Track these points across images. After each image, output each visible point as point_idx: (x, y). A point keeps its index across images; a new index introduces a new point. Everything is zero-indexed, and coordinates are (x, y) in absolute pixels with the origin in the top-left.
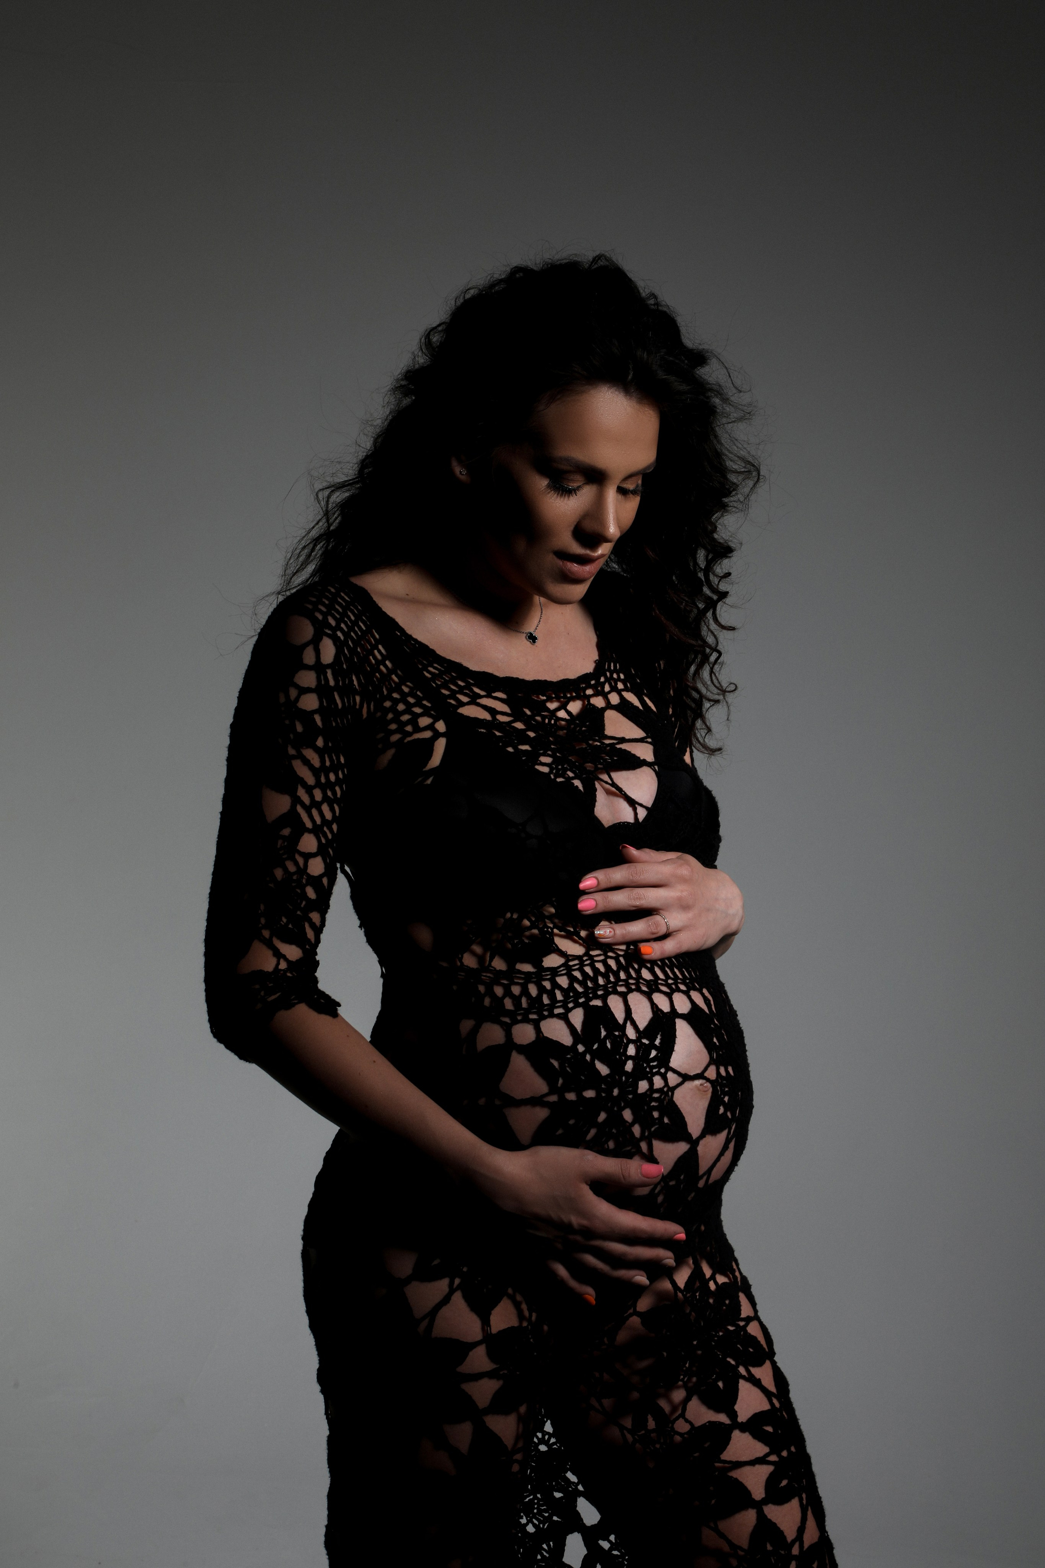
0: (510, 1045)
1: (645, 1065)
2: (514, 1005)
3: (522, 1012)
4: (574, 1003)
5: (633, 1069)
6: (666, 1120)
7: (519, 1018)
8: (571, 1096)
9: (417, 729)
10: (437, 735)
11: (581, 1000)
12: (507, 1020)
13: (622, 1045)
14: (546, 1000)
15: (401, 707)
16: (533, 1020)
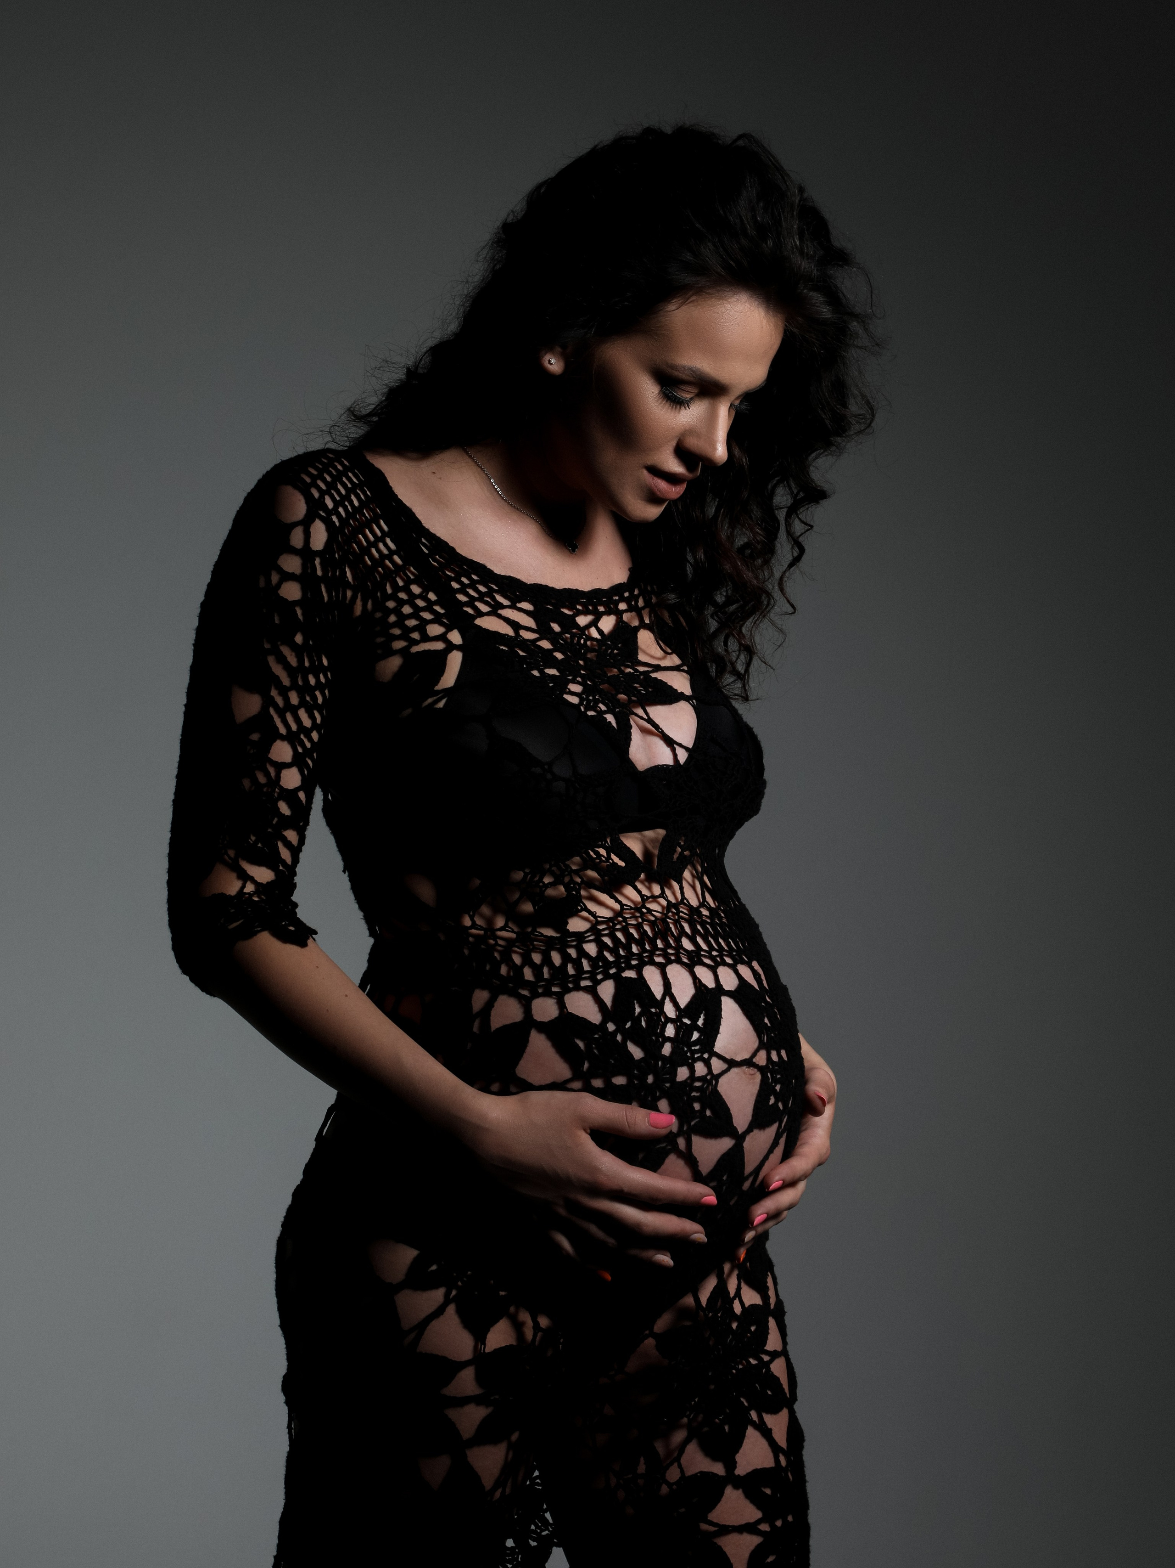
0: (529, 1023)
1: (686, 1049)
2: (535, 975)
3: (543, 983)
5: (672, 1053)
6: (708, 1113)
7: (540, 990)
8: (598, 1083)
9: (426, 638)
10: (451, 647)
11: (612, 971)
12: (525, 993)
13: (659, 1024)
14: (571, 970)
15: (407, 610)
16: (555, 993)
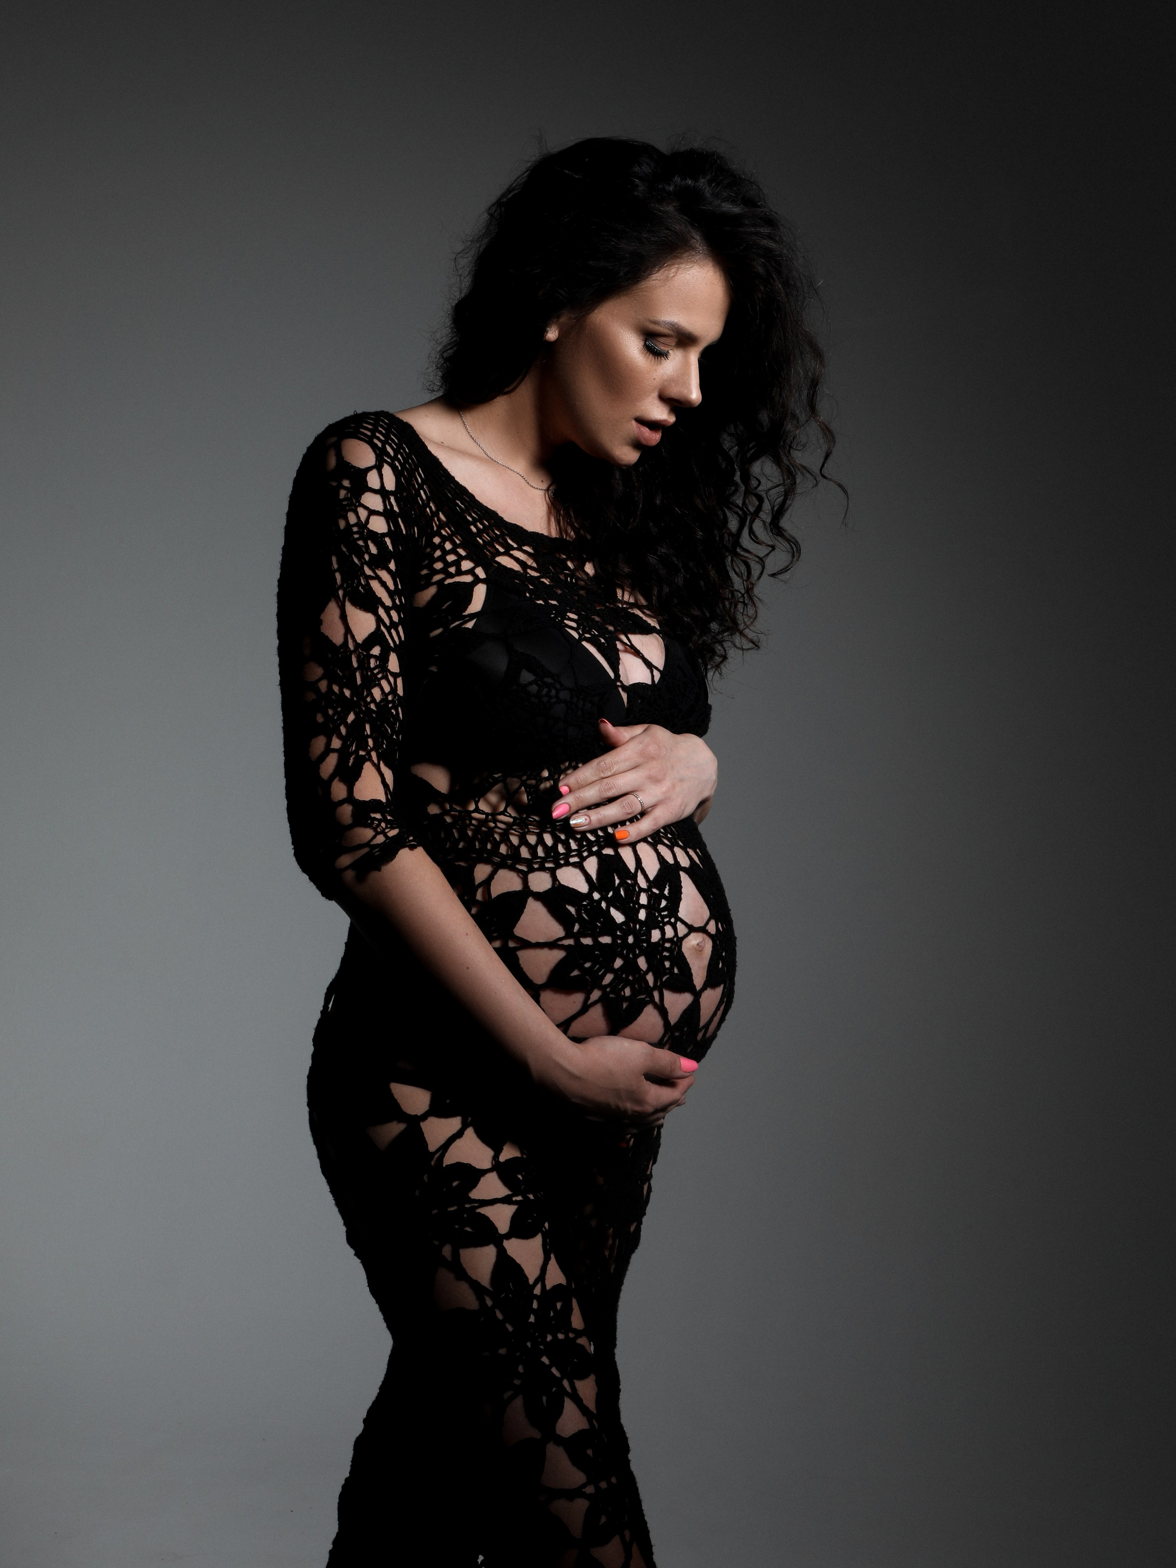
0: (526, 893)
1: (657, 914)
2: (531, 854)
3: (539, 860)
4: (588, 852)
5: (647, 917)
6: (676, 971)
7: (536, 866)
8: (587, 941)
9: (459, 572)
10: (477, 580)
11: (595, 849)
12: (523, 868)
13: (634, 894)
14: (561, 849)
15: (448, 546)
16: (549, 869)
